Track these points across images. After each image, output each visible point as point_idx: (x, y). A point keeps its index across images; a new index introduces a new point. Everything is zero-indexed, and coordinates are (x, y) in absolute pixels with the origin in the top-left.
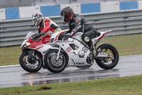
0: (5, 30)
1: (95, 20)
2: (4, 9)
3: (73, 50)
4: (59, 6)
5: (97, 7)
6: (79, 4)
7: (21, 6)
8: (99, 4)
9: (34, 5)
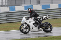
0: (9, 16)
1: (48, 12)
2: (9, 7)
4: (32, 6)
5: (49, 6)
6: (41, 5)
7: (16, 6)
8: (49, 5)
9: (22, 5)
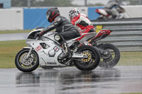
3: (42, 49)
